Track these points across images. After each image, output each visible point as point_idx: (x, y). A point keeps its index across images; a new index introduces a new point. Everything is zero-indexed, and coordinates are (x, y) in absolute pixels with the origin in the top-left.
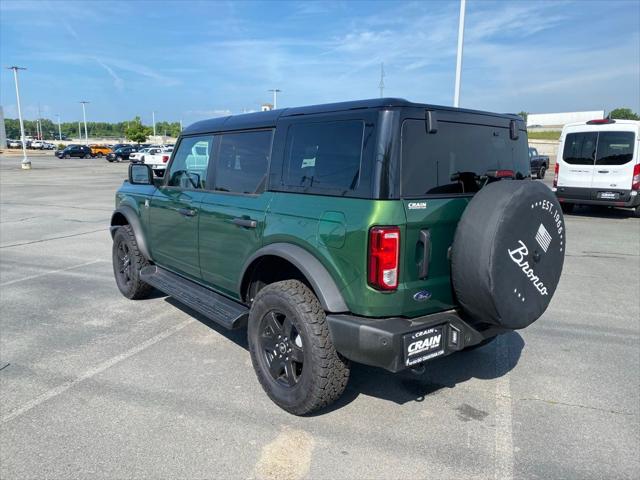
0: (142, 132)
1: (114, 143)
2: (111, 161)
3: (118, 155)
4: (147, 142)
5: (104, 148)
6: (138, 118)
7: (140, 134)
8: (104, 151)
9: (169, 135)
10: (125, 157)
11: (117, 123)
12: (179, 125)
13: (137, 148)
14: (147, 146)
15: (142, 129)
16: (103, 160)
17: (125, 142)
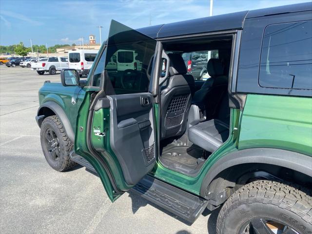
0: (24, 50)
1: (9, 56)
2: (9, 67)
3: (13, 63)
4: (28, 56)
5: (4, 59)
6: (21, 43)
7: (24, 52)
8: (4, 61)
9: (39, 52)
10: (17, 64)
11: (9, 46)
12: (44, 46)
13: (24, 59)
14: (29, 58)
15: (24, 48)
16: (4, 66)
17: (15, 56)
